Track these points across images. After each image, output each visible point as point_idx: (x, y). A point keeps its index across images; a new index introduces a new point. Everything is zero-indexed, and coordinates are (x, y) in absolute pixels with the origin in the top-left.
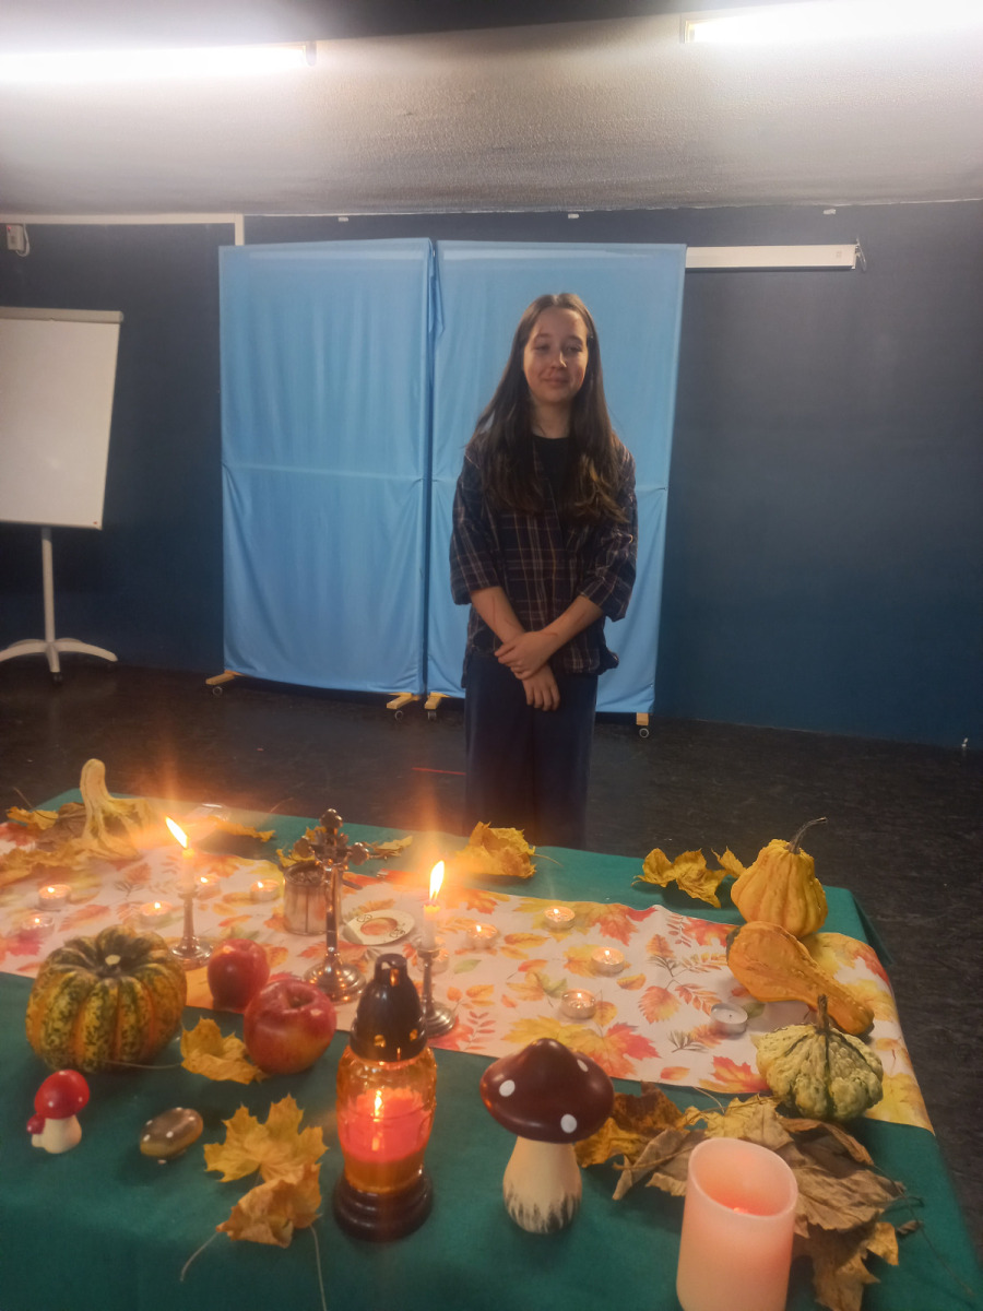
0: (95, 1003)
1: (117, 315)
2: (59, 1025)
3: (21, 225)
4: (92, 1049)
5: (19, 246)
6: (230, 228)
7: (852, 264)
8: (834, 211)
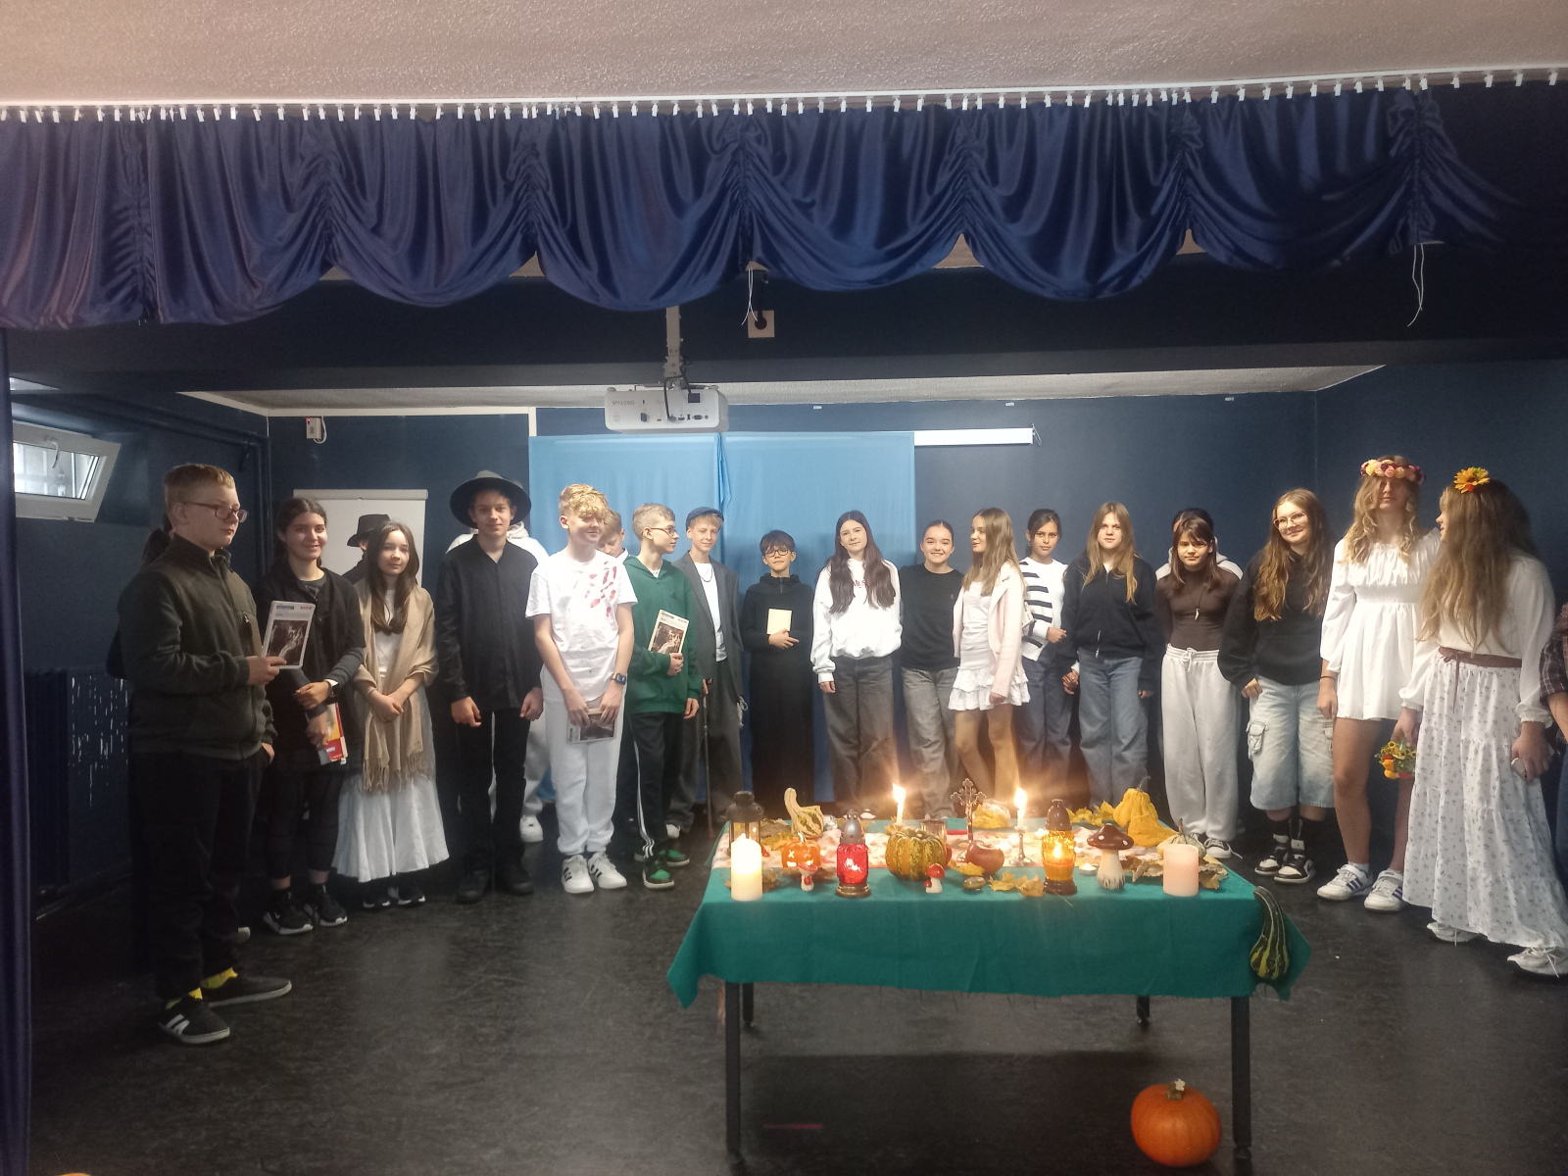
1: (424, 493)
3: (320, 417)
5: (318, 435)
6: (526, 417)
7: (1030, 441)
8: (1013, 404)
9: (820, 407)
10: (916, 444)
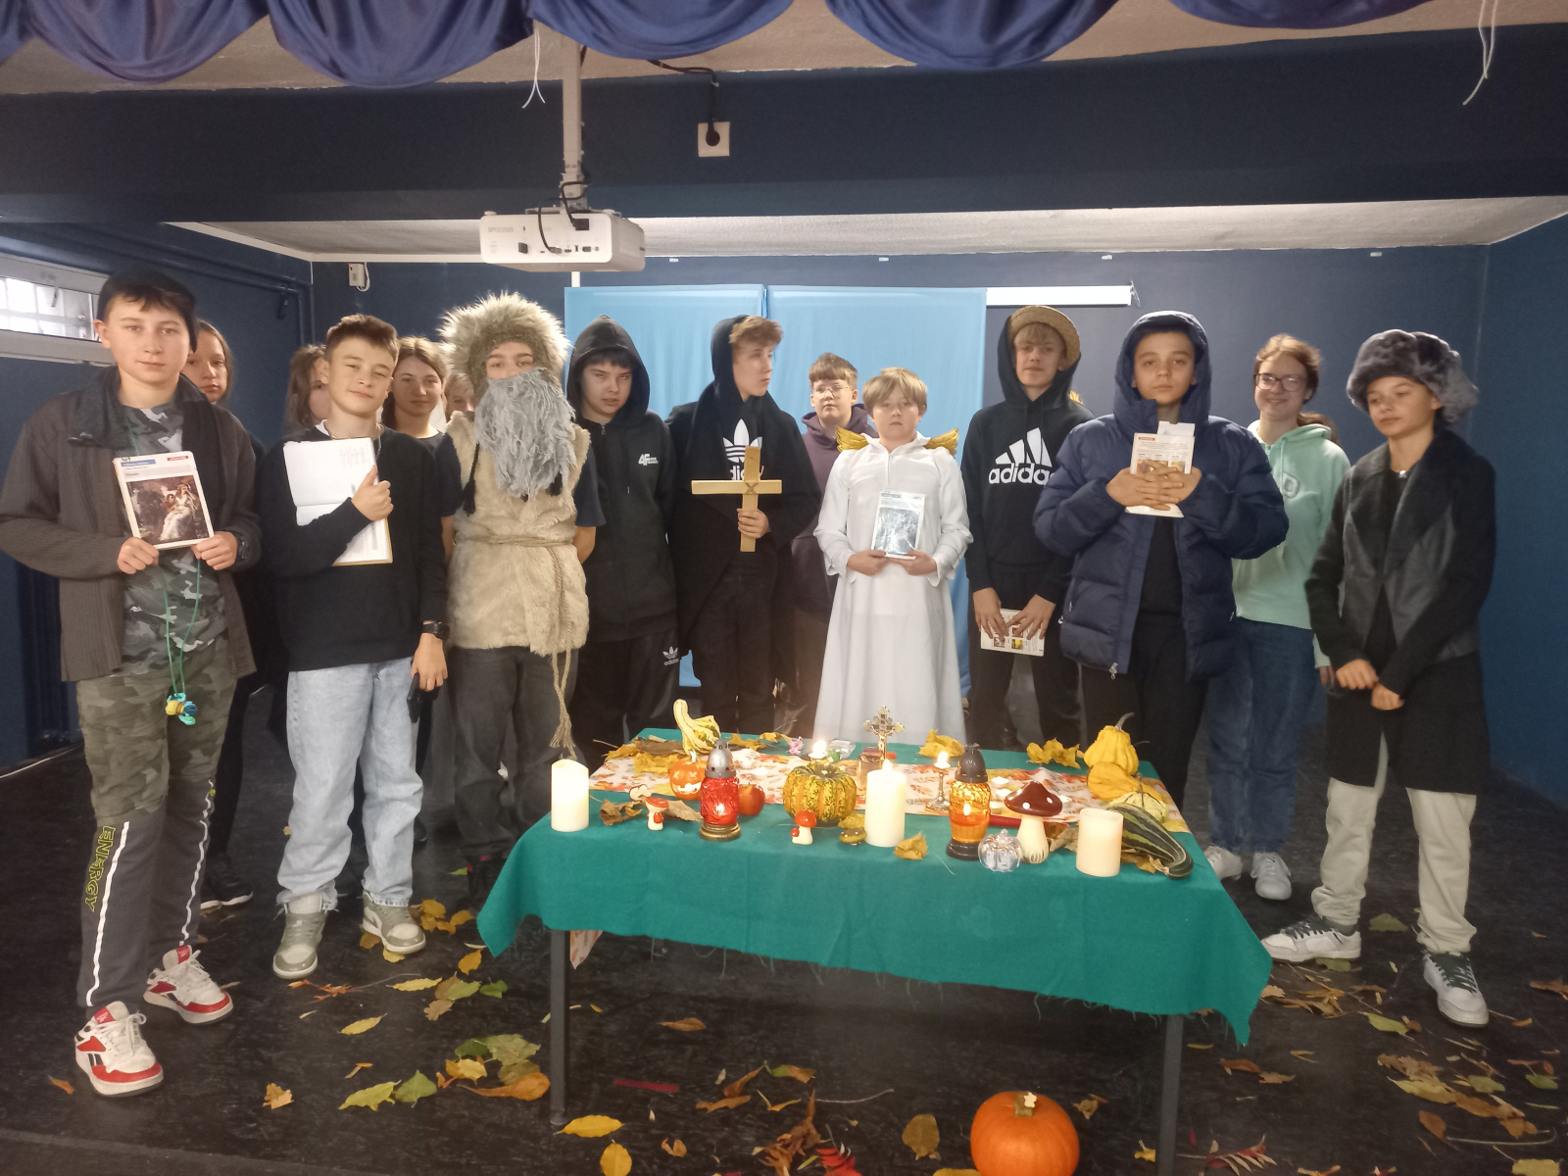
0: (828, 786)
2: (813, 796)
3: (363, 263)
4: (828, 807)
5: (361, 284)
7: (1128, 302)
8: (1110, 257)
9: (887, 259)
10: (991, 302)
